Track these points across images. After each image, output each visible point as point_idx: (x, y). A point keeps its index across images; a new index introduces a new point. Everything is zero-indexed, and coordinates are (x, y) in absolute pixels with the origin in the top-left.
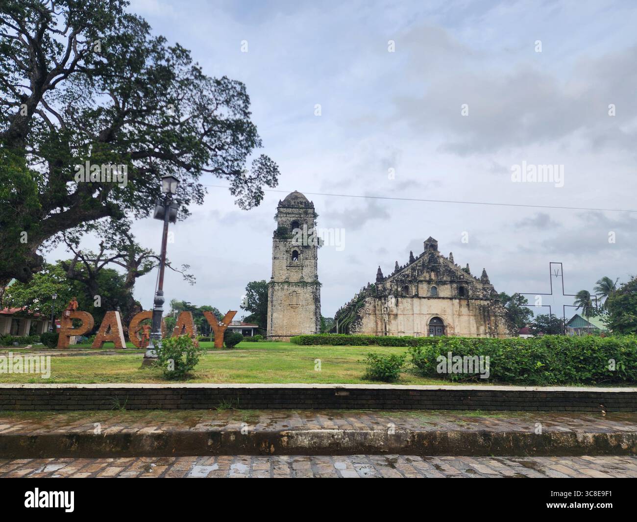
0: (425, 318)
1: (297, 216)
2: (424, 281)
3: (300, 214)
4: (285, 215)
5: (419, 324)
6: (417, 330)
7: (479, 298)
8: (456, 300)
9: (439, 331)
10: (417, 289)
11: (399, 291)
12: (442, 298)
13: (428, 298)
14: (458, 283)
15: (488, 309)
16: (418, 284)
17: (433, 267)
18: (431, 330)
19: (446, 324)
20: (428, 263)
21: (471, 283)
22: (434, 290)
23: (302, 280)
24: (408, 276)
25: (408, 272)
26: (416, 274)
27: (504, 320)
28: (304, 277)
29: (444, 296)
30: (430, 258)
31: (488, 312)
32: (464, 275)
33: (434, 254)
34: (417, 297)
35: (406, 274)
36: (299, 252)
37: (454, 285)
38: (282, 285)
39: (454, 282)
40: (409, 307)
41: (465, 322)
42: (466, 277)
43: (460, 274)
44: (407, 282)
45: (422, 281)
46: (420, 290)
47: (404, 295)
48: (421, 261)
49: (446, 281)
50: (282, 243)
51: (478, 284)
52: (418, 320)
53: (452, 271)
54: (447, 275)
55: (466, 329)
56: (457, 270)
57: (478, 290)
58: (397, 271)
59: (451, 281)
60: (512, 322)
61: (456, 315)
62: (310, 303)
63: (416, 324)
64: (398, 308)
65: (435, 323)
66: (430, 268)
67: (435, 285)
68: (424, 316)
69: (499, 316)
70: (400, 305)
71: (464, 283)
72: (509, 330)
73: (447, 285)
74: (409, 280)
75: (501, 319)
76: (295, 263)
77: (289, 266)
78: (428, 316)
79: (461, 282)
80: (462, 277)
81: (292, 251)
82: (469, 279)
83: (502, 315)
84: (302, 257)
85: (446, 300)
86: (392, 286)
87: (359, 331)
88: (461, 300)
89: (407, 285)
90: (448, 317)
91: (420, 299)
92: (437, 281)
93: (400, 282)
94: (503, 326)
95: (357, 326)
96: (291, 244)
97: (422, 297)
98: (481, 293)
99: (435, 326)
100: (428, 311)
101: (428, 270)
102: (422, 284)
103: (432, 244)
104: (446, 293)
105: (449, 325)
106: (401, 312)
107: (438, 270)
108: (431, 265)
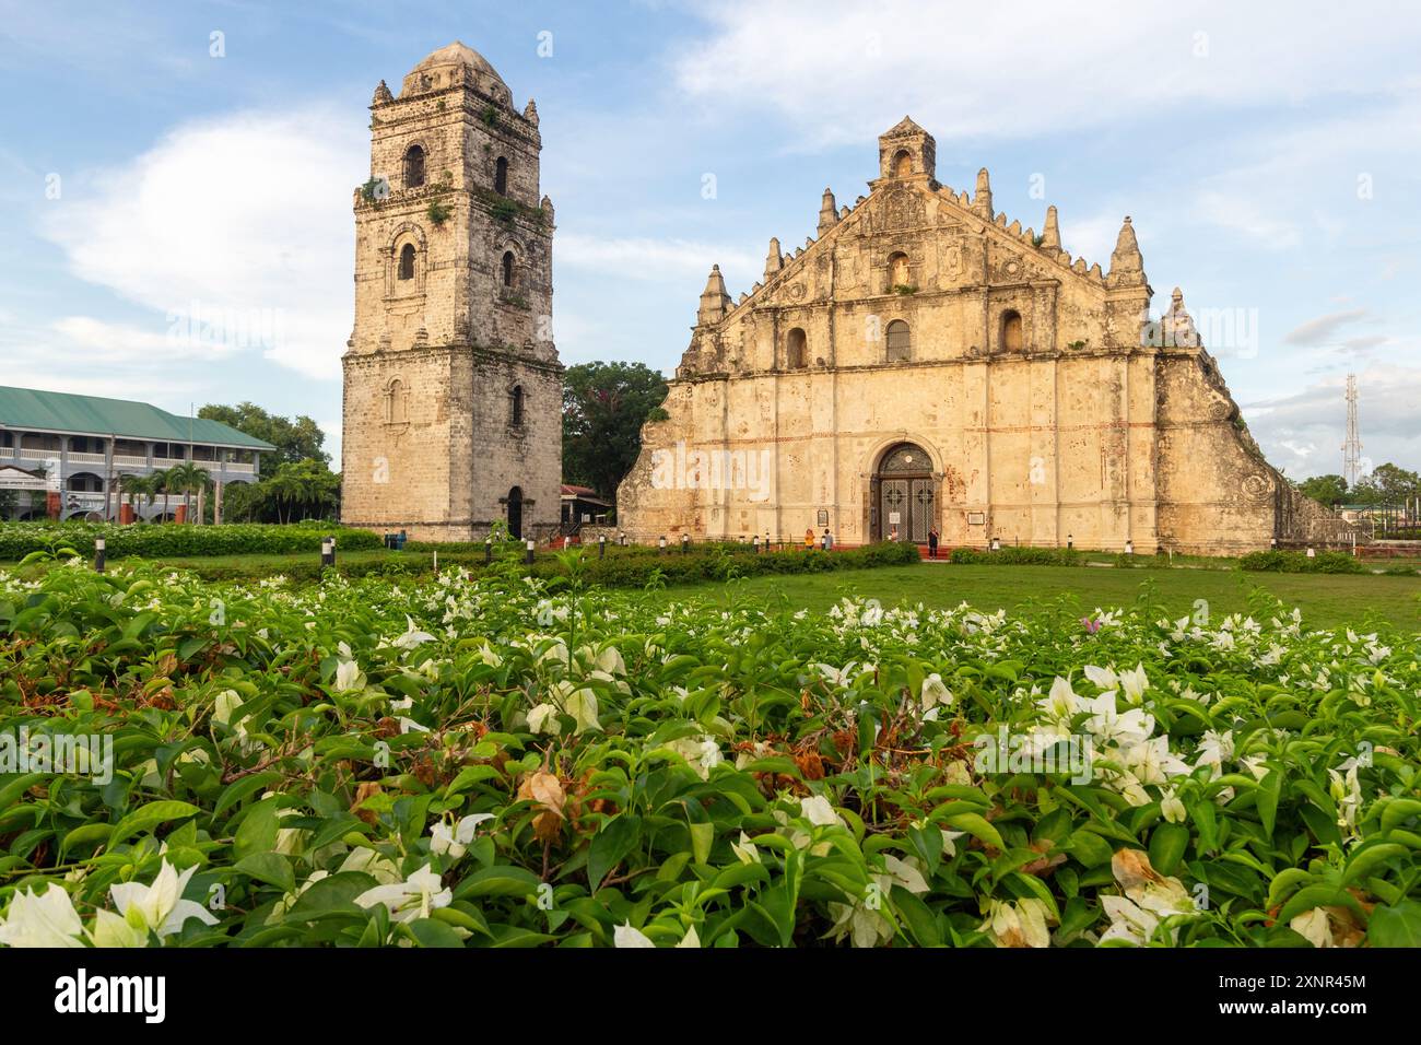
0: (857, 449)
1: (419, 125)
2: (858, 302)
3: (428, 116)
4: (389, 131)
5: (831, 474)
6: (824, 498)
7: (1080, 350)
8: (975, 367)
9: (925, 497)
10: (827, 336)
11: (763, 353)
12: (922, 364)
13: (870, 368)
14: (994, 296)
15: (1119, 397)
16: (831, 319)
17: (898, 240)
18: (895, 497)
19: (938, 468)
20: (879, 227)
21: (1049, 289)
22: (897, 333)
23: (422, 341)
24: (803, 289)
25: (805, 274)
26: (827, 279)
27: (1206, 440)
28: (427, 331)
29: (936, 356)
30: (887, 207)
31: (1116, 411)
32: (1024, 260)
33: (906, 185)
34: (831, 368)
35: (796, 286)
36: (417, 248)
37: (974, 307)
38: (366, 365)
39: (973, 295)
40: (801, 410)
41: (1016, 458)
42: (1033, 265)
43: (1006, 255)
44: (795, 315)
45: (849, 305)
46: (845, 338)
47: (786, 364)
48: (854, 223)
49: (946, 293)
50: (375, 225)
51: (1086, 291)
52: (826, 457)
53: (972, 248)
54: (952, 269)
55: (1019, 489)
56: (995, 243)
57: (1084, 318)
58: (772, 274)
59: (965, 290)
60: (1242, 450)
61: (972, 430)
62: (435, 418)
63: (820, 473)
64: (759, 418)
65: (909, 467)
66: (886, 248)
67: (899, 316)
68: (856, 441)
69: (1185, 424)
70: (765, 404)
71: (1019, 293)
72: (1226, 485)
73: (950, 310)
74: (803, 307)
75: (1193, 441)
76: (405, 288)
77: (390, 300)
78: (866, 440)
79: (1005, 288)
80: (1012, 268)
81: (400, 248)
82: (1043, 272)
83: (1198, 419)
84: (422, 265)
85: (944, 369)
86: (747, 336)
87: (646, 503)
88: (1003, 366)
89: (794, 325)
90: (946, 441)
91: (844, 376)
92: (910, 293)
93: (766, 316)
94: (1198, 468)
95: (640, 488)
96: (396, 224)
97: (851, 369)
98: (1099, 328)
99: (910, 479)
100: (868, 421)
101: (880, 256)
102: (853, 314)
103: (902, 146)
104: (943, 339)
105: (950, 472)
106: (769, 433)
107: (918, 252)
108: (890, 235)
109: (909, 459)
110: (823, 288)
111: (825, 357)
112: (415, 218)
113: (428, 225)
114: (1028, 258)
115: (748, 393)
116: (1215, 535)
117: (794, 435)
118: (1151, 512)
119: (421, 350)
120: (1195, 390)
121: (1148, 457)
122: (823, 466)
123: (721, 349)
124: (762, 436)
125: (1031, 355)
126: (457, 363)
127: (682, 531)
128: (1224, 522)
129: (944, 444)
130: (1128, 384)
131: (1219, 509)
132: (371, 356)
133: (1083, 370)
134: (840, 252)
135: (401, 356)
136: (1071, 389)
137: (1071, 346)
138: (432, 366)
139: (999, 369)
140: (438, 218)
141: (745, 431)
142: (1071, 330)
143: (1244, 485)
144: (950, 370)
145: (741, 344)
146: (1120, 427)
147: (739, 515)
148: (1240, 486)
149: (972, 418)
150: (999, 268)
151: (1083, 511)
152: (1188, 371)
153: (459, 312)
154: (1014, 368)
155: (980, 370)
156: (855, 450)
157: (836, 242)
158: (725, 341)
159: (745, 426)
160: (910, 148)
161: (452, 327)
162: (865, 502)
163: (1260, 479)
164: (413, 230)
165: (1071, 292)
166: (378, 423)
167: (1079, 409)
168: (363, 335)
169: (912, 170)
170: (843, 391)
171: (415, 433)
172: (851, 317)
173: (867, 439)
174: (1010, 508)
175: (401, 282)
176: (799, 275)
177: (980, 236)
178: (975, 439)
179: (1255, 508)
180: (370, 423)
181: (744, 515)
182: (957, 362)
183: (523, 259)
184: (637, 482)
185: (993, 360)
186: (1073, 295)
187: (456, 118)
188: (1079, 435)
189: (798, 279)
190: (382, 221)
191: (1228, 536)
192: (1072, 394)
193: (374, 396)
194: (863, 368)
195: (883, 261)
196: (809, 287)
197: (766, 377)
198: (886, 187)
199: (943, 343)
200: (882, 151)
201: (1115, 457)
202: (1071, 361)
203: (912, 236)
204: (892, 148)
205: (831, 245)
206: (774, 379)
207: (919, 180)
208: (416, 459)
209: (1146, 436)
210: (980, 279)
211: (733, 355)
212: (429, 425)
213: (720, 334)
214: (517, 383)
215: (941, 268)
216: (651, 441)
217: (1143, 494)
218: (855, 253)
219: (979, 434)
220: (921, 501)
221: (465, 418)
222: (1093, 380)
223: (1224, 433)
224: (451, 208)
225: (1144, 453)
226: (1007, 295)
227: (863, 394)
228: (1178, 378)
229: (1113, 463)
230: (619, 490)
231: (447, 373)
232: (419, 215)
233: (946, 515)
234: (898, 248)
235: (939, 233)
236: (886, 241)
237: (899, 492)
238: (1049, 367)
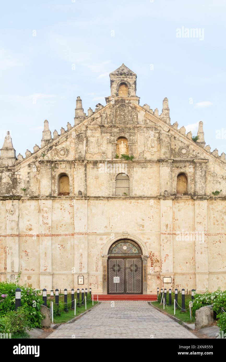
0: (99, 242)
2: (101, 162)
5: (85, 255)
6: (81, 269)
7: (217, 195)
8: (167, 201)
9: (134, 268)
10: (83, 179)
11: (44, 186)
12: (137, 197)
13: (108, 198)
14: (175, 164)
16: (86, 170)
17: (123, 131)
18: (116, 268)
19: (146, 253)
20: (112, 122)
21: (203, 164)
22: (121, 180)
24: (67, 151)
25: (68, 143)
26: (83, 147)
29: (144, 194)
30: (116, 112)
32: (190, 148)
33: (127, 102)
34: (84, 196)
35: (63, 149)
37: (165, 170)
39: (165, 163)
40: (67, 218)
41: (186, 248)
42: (194, 151)
43: (181, 144)
44: (63, 165)
45: (95, 163)
46: (93, 181)
47: (57, 193)
48: (97, 118)
49: (150, 161)
51: (220, 166)
52: (83, 246)
53: (164, 139)
54: (151, 149)
55: (188, 264)
56: (175, 138)
57: (219, 180)
58: (47, 141)
59: (160, 161)
61: (165, 234)
63: (79, 255)
64: (41, 223)
65: (124, 252)
66: (115, 134)
68: (99, 237)
70: (45, 215)
71: (187, 164)
73: (151, 170)
74: (68, 162)
78: (104, 237)
79: (181, 161)
82: (199, 155)
85: (148, 201)
86: (32, 175)
88: (180, 201)
89: (62, 171)
90: (149, 239)
91: (92, 201)
92: (129, 160)
93: (47, 165)
97: (97, 198)
99: (125, 258)
100: (106, 227)
101: (112, 138)
102: (97, 168)
103: (124, 80)
104: (147, 185)
105: (151, 255)
106: (48, 231)
107: (134, 138)
108: (118, 127)
109: (125, 248)
110: (80, 152)
111: (82, 191)
114: (192, 147)
115: (33, 207)
117: (62, 233)
123: (15, 181)
124: (43, 233)
125: (194, 196)
129: (149, 241)
133: (220, 205)
134: (89, 133)
136: (213, 214)
137: (214, 193)
139: (178, 203)
141: (30, 229)
142: (213, 185)
144: (152, 202)
145: (28, 179)
147: (26, 278)
149: (165, 227)
150: (177, 150)
151: (220, 276)
154: (185, 202)
155: (169, 202)
156: (98, 242)
157: (87, 127)
158: (18, 177)
159: (30, 227)
160: (128, 82)
162: (104, 271)
165: (213, 166)
167: (217, 225)
169: (129, 94)
170: (91, 210)
172: (96, 169)
173: (106, 236)
174: (183, 274)
176: (64, 143)
177: (168, 133)
178: (167, 238)
181: (29, 278)
182: (156, 198)
185: (175, 197)
186: (214, 168)
188: (217, 238)
189: (64, 145)
192: (214, 217)
194: (104, 197)
195: (113, 141)
196: (70, 151)
197: (47, 199)
198: (116, 101)
199: (148, 187)
200: (112, 82)
202: (214, 201)
203: (130, 129)
204: (118, 80)
205: (84, 129)
206: (51, 201)
207: (134, 100)
210: (168, 155)
211: (23, 186)
213: (14, 172)
215: (146, 147)
218: (97, 134)
219: (169, 236)
220: (131, 270)
226: (182, 165)
227: (103, 212)
233: (150, 278)
234: (122, 135)
235: (145, 129)
236: (116, 130)
237: (119, 266)
238: (205, 203)
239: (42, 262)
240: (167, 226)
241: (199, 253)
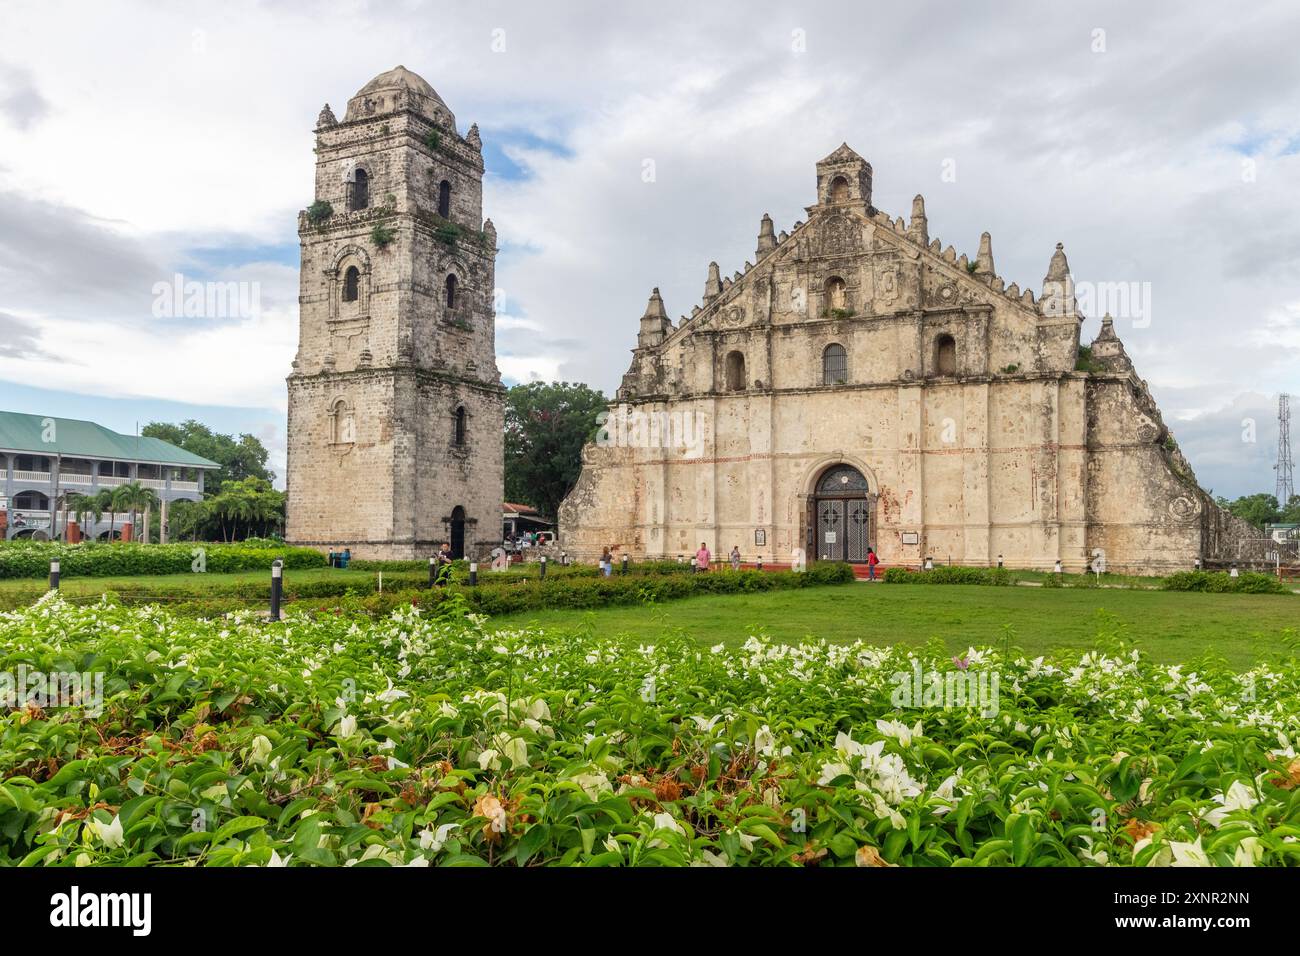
0: (794, 470)
1: (363, 149)
2: (796, 326)
3: (371, 140)
4: (333, 155)
5: (768, 494)
6: (761, 518)
7: (1013, 375)
8: (910, 390)
9: (861, 517)
10: (765, 359)
11: (702, 376)
12: (858, 387)
13: (807, 390)
14: (929, 320)
15: (1050, 420)
16: (769, 342)
17: (835, 265)
18: (831, 517)
19: (873, 489)
20: (817, 252)
21: (982, 314)
22: (834, 358)
23: (366, 362)
24: (741, 312)
25: (743, 297)
26: (765, 303)
27: (1135, 463)
28: (371, 353)
29: (871, 379)
30: (824, 232)
31: (1047, 434)
32: (958, 285)
33: (843, 211)
34: (769, 390)
35: (735, 309)
36: (361, 270)
37: (909, 332)
38: (311, 385)
39: (908, 320)
40: (739, 430)
41: (949, 479)
42: (966, 290)
43: (941, 280)
44: (734, 338)
45: (787, 329)
46: (782, 361)
47: (725, 386)
48: (792, 248)
49: (882, 318)
50: (319, 248)
51: (1018, 317)
53: (907, 273)
54: (887, 294)
55: (953, 509)
56: (930, 269)
57: (1017, 343)
58: (711, 297)
59: (900, 315)
60: (1169, 472)
61: (907, 452)
62: (379, 438)
63: (758, 494)
65: (844, 487)
66: (823, 273)
67: (836, 340)
68: (793, 461)
69: (1114, 447)
71: (953, 317)
72: (1154, 506)
73: (885, 334)
74: (742, 331)
75: (1122, 462)
76: (350, 310)
77: (335, 322)
78: (803, 461)
79: (939, 313)
80: (946, 293)
81: (344, 269)
82: (977, 297)
83: (1127, 441)
84: (366, 287)
85: (879, 392)
86: (687, 359)
87: (587, 523)
88: (937, 389)
89: (733, 348)
90: (881, 463)
91: (781, 398)
92: (847, 319)
93: (705, 339)
94: (1126, 489)
95: (581, 507)
96: (340, 247)
97: (789, 391)
98: (1030, 352)
99: (846, 499)
100: (805, 443)
101: (818, 281)
102: (790, 338)
103: (840, 172)
104: (878, 363)
105: (885, 493)
106: (708, 454)
107: (855, 277)
108: (827, 260)
109: (845, 480)
111: (763, 380)
112: (359, 241)
113: (371, 248)
114: (962, 283)
116: (1142, 555)
117: (733, 456)
118: (1080, 533)
119: (365, 371)
120: (1124, 414)
121: (1077, 478)
122: (761, 486)
123: (661, 371)
124: (701, 456)
125: (964, 379)
126: (401, 384)
127: (623, 549)
128: (1152, 542)
129: (880, 466)
130: (1060, 406)
131: (1147, 530)
132: (315, 377)
133: (1015, 393)
134: (778, 276)
135: (345, 378)
136: (1003, 412)
137: (1004, 370)
138: (375, 388)
139: (934, 392)
140: (382, 241)
142: (1004, 354)
143: (1171, 506)
144: (885, 393)
145: (680, 366)
146: (1052, 450)
147: (678, 534)
148: (1167, 507)
149: (906, 440)
150: (934, 293)
151: (1016, 532)
152: (1117, 395)
153: (403, 334)
154: (947, 391)
155: (915, 393)
156: (792, 471)
157: (774, 266)
158: (665, 363)
160: (847, 175)
161: (395, 348)
162: (801, 521)
163: (1186, 500)
164: (357, 253)
165: (1004, 317)
166: (323, 443)
167: (1011, 432)
168: (308, 356)
169: (849, 196)
170: (780, 414)
171: (358, 453)
172: (788, 340)
173: (805, 460)
174: (943, 528)
175: (345, 304)
176: (738, 299)
177: (915, 262)
178: (910, 460)
179: (1182, 528)
180: (314, 443)
181: (683, 534)
182: (892, 385)
183: (466, 282)
184: (578, 501)
185: (927, 383)
186: (1005, 320)
187: (400, 142)
188: (1011, 457)
189: (736, 303)
190: (327, 244)
191: (1155, 556)
192: (1005, 417)
193: (319, 416)
194: (801, 390)
195: (819, 286)
196: (747, 311)
197: (705, 399)
198: (824, 213)
199: (879, 366)
200: (820, 178)
201: (1046, 478)
202: (1003, 385)
203: (849, 261)
204: (829, 174)
205: (770, 270)
206: (713, 401)
207: (855, 206)
208: (360, 479)
209: (1077, 458)
210: (915, 304)
211: (672, 378)
212: (373, 445)
213: (660, 356)
214: (460, 404)
215: (877, 293)
216: (591, 461)
217: (1073, 515)
218: (792, 277)
219: (913, 456)
220: (857, 521)
221: (408, 439)
222: (1025, 403)
223: (1152, 456)
224: (394, 231)
225: (1074, 475)
226: (942, 319)
227: (800, 416)
228: (1108, 402)
229: (1044, 484)
230: (561, 510)
231: (391, 394)
232: (363, 239)
233: (881, 535)
234: (835, 273)
235: (875, 258)
236: (824, 266)
237: (835, 512)
238: (982, 391)
239: (700, 506)
240: (910, 437)
241: (971, 487)
